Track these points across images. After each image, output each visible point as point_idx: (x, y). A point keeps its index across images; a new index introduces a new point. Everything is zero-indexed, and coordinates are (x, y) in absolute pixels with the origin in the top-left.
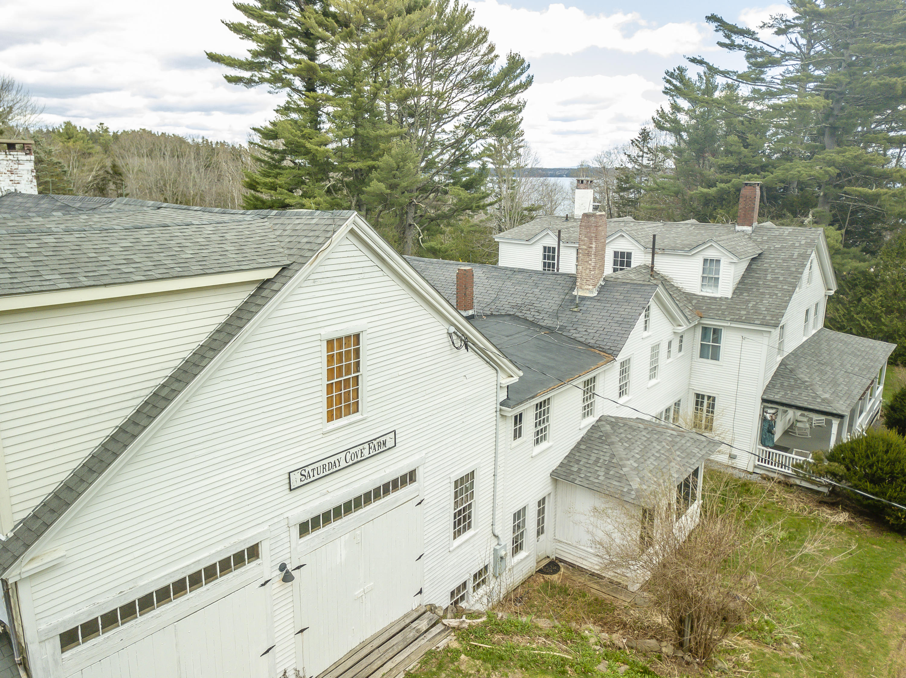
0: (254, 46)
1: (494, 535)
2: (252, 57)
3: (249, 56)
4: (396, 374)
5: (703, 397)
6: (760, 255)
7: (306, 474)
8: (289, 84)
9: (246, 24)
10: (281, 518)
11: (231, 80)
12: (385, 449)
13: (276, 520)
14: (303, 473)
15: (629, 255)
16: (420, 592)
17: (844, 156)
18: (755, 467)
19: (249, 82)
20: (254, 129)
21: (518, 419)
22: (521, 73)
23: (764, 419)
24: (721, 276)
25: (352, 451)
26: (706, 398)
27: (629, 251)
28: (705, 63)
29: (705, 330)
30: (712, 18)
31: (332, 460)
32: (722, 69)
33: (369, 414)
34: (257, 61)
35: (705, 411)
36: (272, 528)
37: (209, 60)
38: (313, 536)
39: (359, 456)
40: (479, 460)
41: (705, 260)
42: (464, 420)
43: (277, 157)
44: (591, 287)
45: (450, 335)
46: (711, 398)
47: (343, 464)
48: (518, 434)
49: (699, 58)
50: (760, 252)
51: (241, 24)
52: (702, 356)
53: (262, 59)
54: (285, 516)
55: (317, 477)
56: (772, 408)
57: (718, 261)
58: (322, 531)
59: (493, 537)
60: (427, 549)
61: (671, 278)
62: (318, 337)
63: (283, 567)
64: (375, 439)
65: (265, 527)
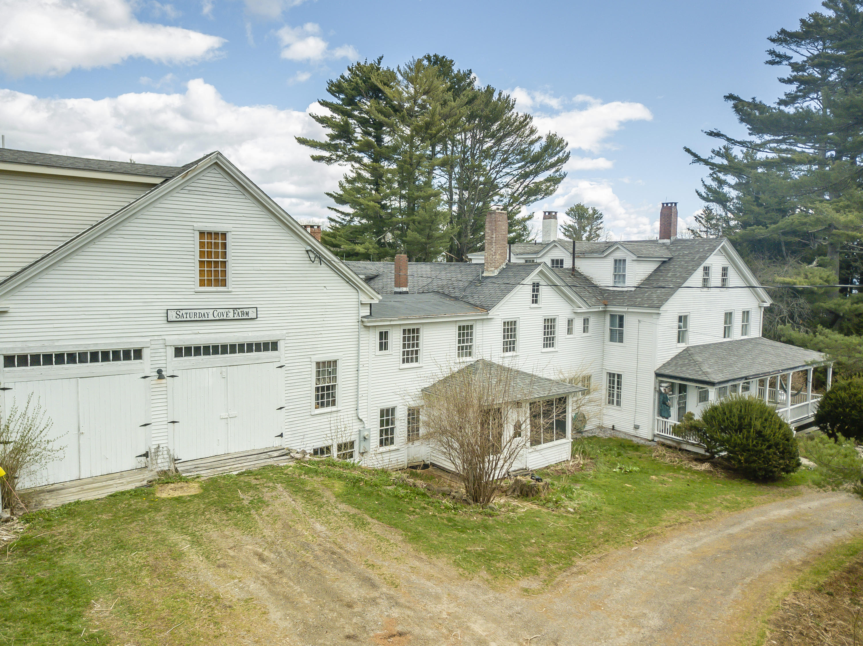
0: (330, 131)
1: (359, 418)
2: (330, 140)
3: (328, 139)
4: (258, 268)
5: (614, 374)
6: (670, 259)
7: (181, 314)
8: (359, 160)
9: (330, 116)
10: (160, 338)
11: (314, 158)
12: (247, 317)
13: (156, 338)
14: (178, 313)
15: (562, 261)
16: (281, 435)
17: (837, 205)
18: (655, 436)
19: (329, 160)
20: (328, 194)
21: (384, 336)
22: (560, 151)
23: (660, 392)
24: (627, 273)
25: (219, 310)
26: (616, 377)
27: (561, 258)
28: (723, 135)
29: (612, 316)
30: (730, 97)
31: (202, 311)
32: (739, 140)
33: (233, 290)
34: (333, 143)
35: (616, 388)
36: (153, 342)
37: (298, 144)
38: (185, 360)
39: (225, 315)
40: (341, 354)
41: (616, 261)
42: (325, 319)
43: (348, 218)
44: (493, 269)
45: (307, 251)
46: (619, 376)
47: (211, 317)
48: (383, 346)
49: (715, 131)
50: (670, 256)
51: (326, 117)
52: (611, 340)
53: (338, 142)
54: (163, 337)
55: (189, 319)
56: (666, 382)
57: (624, 261)
58: (193, 359)
59: (358, 420)
60: (288, 405)
61: (591, 278)
62: (191, 228)
63: (159, 372)
64: (239, 308)
65: (148, 339)
